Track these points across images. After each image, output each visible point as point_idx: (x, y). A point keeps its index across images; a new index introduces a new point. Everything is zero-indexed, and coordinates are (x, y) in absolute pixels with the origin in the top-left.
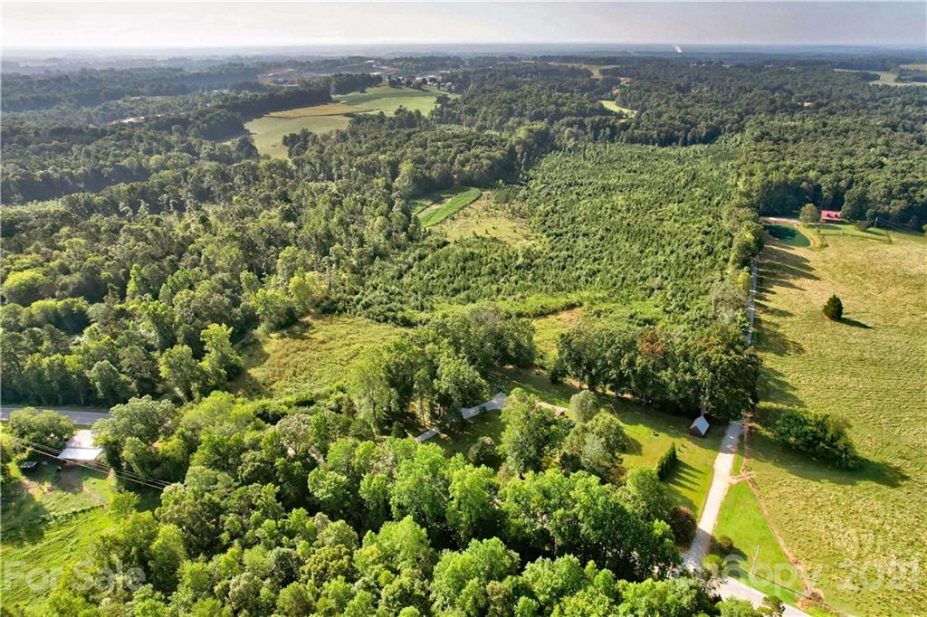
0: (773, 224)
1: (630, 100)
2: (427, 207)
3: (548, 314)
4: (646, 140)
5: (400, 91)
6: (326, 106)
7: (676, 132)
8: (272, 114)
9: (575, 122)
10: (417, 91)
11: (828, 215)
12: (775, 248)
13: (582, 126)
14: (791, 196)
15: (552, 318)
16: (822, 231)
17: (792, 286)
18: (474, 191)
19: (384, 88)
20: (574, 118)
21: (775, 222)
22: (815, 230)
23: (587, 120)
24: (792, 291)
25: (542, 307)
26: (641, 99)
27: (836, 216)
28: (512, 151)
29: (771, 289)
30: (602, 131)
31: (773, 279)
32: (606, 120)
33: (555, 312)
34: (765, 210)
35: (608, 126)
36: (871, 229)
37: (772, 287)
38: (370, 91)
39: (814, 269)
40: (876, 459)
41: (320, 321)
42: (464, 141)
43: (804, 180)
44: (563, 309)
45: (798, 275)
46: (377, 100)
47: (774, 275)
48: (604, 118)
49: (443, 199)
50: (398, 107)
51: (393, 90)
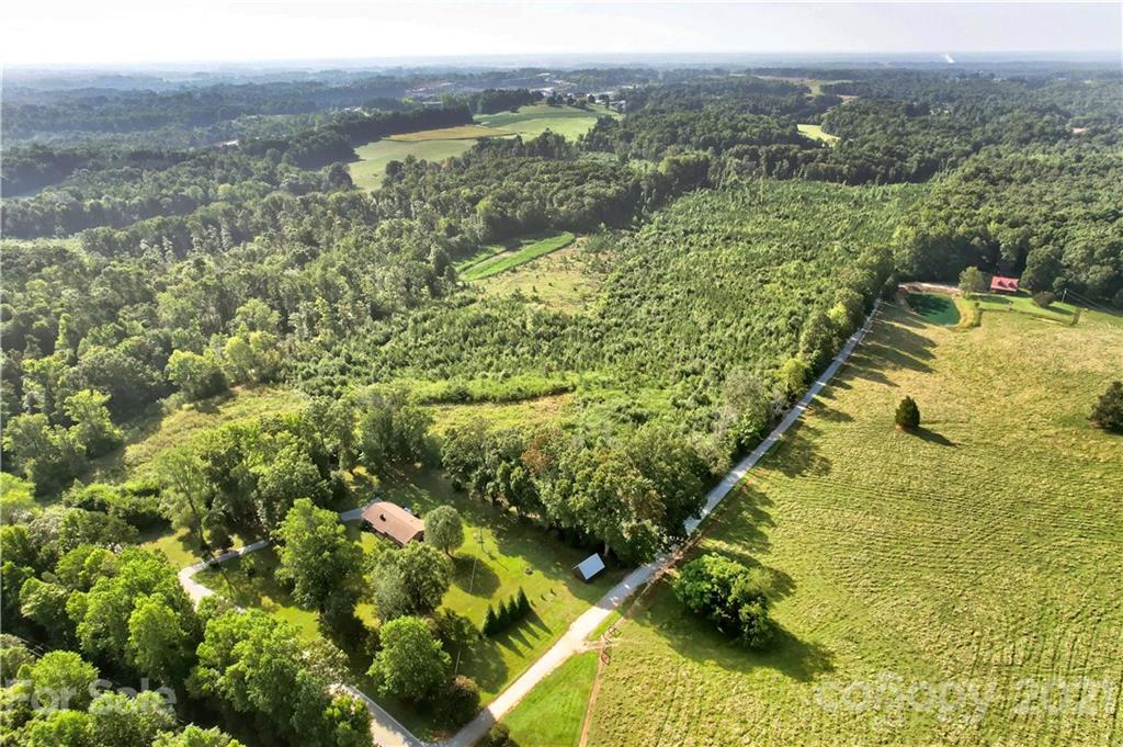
0: (924, 293)
1: (838, 125)
2: (496, 254)
3: (522, 399)
4: (832, 176)
5: (559, 110)
6: (462, 128)
7: (873, 167)
8: (393, 137)
9: (746, 152)
10: (580, 110)
11: (1001, 284)
12: (897, 325)
13: (754, 156)
14: (955, 256)
15: (525, 405)
16: (983, 305)
17: (882, 379)
18: (567, 236)
19: (542, 107)
20: (746, 147)
21: (929, 289)
22: (973, 303)
23: (762, 150)
24: (877, 386)
25: (519, 390)
26: (851, 123)
27: (1011, 285)
28: (637, 187)
29: (848, 382)
30: (778, 164)
31: (861, 369)
32: (786, 149)
33: (534, 397)
34: (921, 272)
35: (788, 158)
36: (1055, 304)
37: (852, 379)
38: (524, 110)
39: (934, 357)
40: (807, 639)
41: (249, 392)
42: (577, 174)
43: (977, 234)
44: (546, 394)
45: (903, 363)
46: (526, 122)
47: (868, 363)
48: (783, 147)
49: (521, 245)
50: (544, 130)
51: (553, 110)
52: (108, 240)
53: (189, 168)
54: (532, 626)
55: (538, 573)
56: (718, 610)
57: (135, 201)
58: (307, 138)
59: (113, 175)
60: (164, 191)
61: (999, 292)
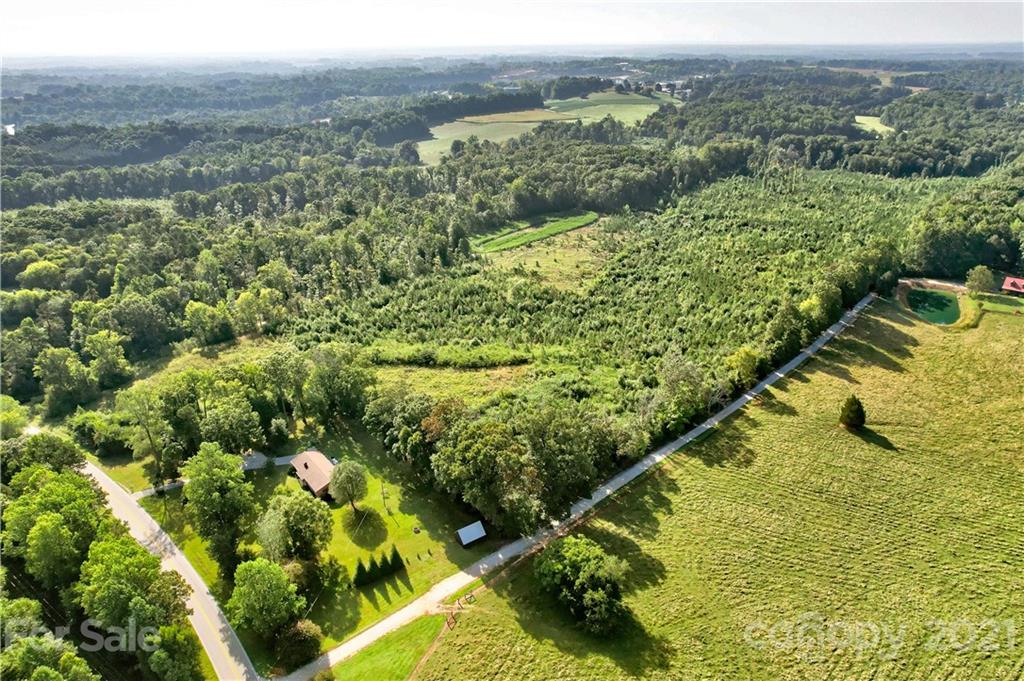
0: (928, 290)
1: (897, 117)
2: (520, 230)
3: (482, 367)
4: (874, 168)
5: (626, 97)
6: (531, 112)
7: (921, 160)
8: (467, 119)
9: (792, 141)
10: (645, 98)
11: (1014, 285)
12: (882, 320)
13: (800, 146)
14: (968, 253)
15: (483, 372)
17: (845, 375)
18: (592, 215)
19: (611, 93)
20: (792, 137)
21: (934, 286)
22: (976, 302)
23: (808, 140)
24: (837, 381)
25: (481, 358)
26: (912, 115)
28: (670, 172)
29: (808, 376)
30: (823, 154)
31: (827, 362)
32: (833, 140)
33: (493, 365)
34: (930, 268)
35: (833, 149)
37: (813, 372)
38: (593, 96)
39: (911, 356)
41: (250, 342)
42: (615, 158)
43: (997, 231)
44: (505, 364)
45: (872, 358)
46: (592, 108)
47: (837, 357)
48: (829, 137)
49: (546, 222)
50: (606, 116)
51: (621, 97)
52: (193, 201)
53: (280, 142)
54: (399, 582)
55: (424, 533)
56: (565, 592)
57: (229, 169)
58: (389, 118)
59: (219, 146)
60: (255, 161)
61: (1011, 293)
